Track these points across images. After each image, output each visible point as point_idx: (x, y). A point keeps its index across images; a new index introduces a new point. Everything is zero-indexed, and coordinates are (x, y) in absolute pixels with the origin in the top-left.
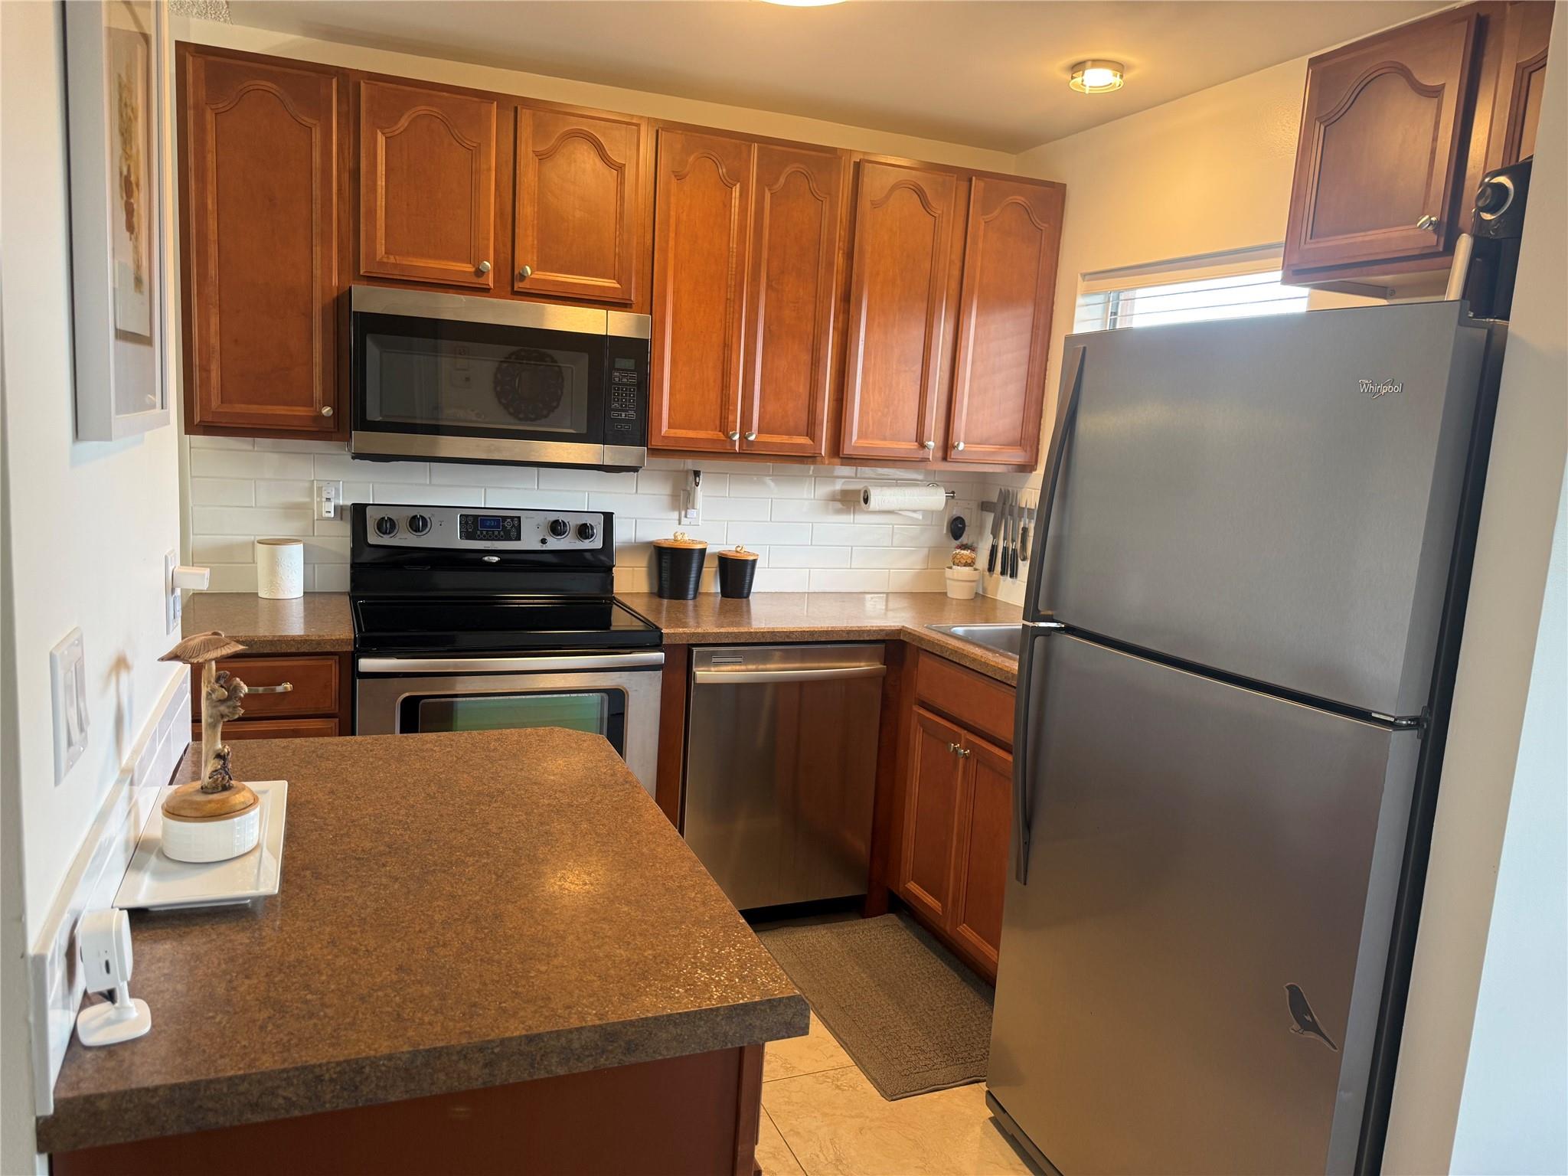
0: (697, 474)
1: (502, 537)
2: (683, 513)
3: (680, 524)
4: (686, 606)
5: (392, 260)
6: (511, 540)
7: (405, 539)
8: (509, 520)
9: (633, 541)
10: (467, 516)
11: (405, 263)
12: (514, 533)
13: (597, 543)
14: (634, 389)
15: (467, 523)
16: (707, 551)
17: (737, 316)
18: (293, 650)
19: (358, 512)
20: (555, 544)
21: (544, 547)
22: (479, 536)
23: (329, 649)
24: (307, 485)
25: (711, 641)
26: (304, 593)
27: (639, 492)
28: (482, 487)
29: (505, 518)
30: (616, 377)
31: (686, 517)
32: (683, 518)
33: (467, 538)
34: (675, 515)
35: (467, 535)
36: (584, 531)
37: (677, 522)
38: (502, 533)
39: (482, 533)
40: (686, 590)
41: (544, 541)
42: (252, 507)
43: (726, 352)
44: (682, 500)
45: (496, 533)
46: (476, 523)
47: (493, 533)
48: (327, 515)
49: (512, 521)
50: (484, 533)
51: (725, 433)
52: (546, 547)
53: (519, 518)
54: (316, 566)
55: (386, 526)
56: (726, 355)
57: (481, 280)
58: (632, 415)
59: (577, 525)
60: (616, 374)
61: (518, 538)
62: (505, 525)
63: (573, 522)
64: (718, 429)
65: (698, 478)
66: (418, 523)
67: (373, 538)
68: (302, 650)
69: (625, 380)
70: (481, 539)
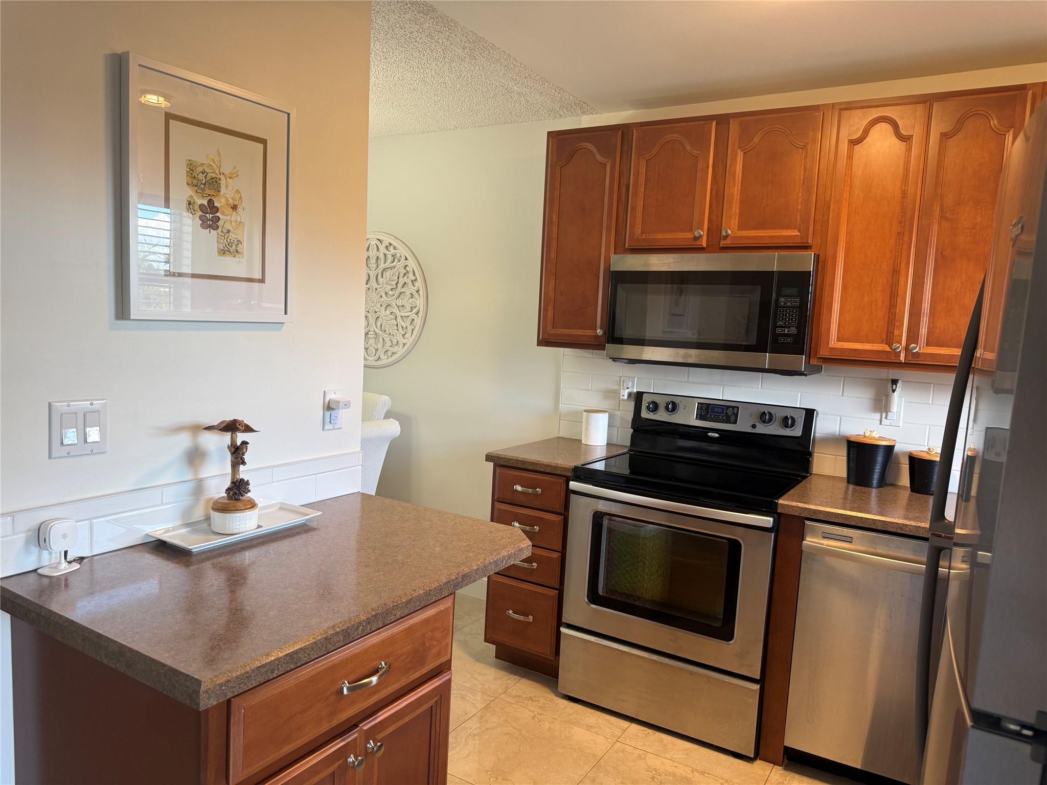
0: (894, 382)
1: (724, 420)
2: (884, 415)
3: (881, 424)
4: (870, 494)
5: (644, 237)
6: (730, 423)
7: (662, 416)
8: (731, 409)
9: (837, 434)
10: (702, 404)
11: (651, 237)
12: (733, 418)
13: (797, 432)
14: (796, 310)
15: (701, 408)
16: (896, 449)
17: (905, 246)
18: (542, 470)
19: (638, 397)
20: (762, 429)
21: (754, 431)
22: (708, 418)
23: (559, 472)
24: (618, 379)
25: (822, 518)
26: (607, 444)
27: (844, 395)
28: (721, 385)
29: (728, 407)
30: (782, 302)
31: (886, 418)
32: (883, 419)
33: (700, 419)
34: (878, 416)
35: (700, 417)
36: (787, 422)
37: (879, 422)
38: (724, 418)
39: (710, 416)
40: (871, 479)
41: (754, 426)
42: (589, 390)
43: (895, 277)
44: (881, 405)
45: (721, 417)
46: (708, 409)
47: (718, 418)
48: (623, 397)
49: (733, 410)
50: (713, 416)
51: (890, 346)
52: (755, 431)
53: (738, 408)
54: (620, 429)
55: (654, 407)
56: (894, 280)
57: (698, 243)
58: (794, 330)
59: (782, 417)
60: (783, 299)
61: (735, 422)
62: (727, 411)
63: (780, 414)
64: (885, 342)
65: (894, 386)
66: (673, 407)
67: (645, 414)
68: (547, 471)
69: (789, 304)
70: (710, 421)
